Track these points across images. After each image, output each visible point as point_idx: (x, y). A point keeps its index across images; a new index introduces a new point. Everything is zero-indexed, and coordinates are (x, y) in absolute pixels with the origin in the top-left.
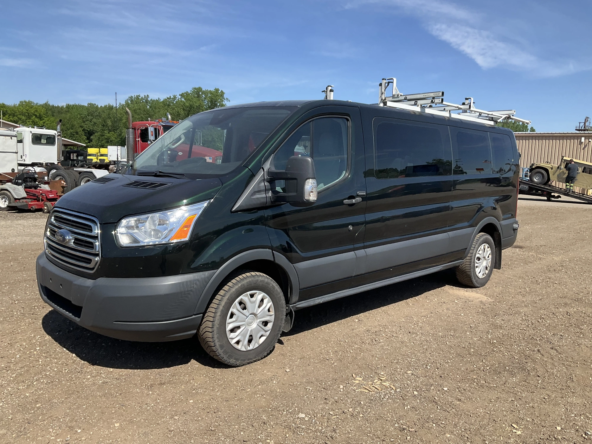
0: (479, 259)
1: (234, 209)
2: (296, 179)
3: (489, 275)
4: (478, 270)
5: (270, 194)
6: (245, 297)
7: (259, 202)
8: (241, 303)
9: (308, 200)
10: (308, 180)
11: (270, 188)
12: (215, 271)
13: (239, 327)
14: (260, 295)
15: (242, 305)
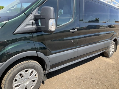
0: (111, 49)
1: (14, 33)
2: (45, 19)
3: (113, 54)
4: (110, 52)
5: (35, 26)
6: (22, 72)
7: (29, 30)
8: (20, 75)
9: (51, 30)
10: (51, 19)
11: (35, 23)
12: (3, 63)
13: (20, 85)
14: (30, 70)
15: (21, 76)
